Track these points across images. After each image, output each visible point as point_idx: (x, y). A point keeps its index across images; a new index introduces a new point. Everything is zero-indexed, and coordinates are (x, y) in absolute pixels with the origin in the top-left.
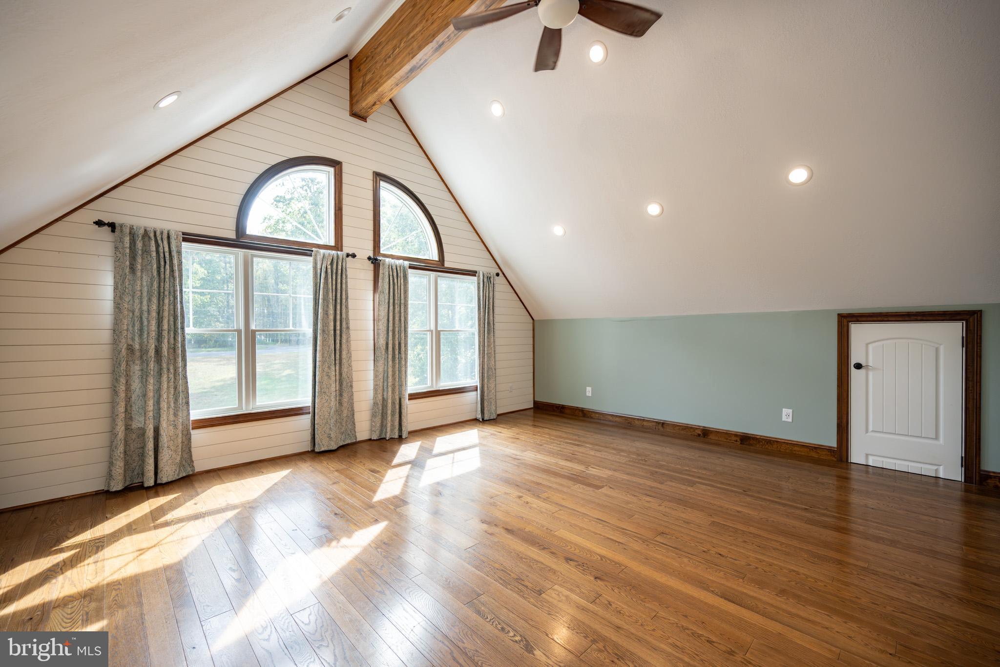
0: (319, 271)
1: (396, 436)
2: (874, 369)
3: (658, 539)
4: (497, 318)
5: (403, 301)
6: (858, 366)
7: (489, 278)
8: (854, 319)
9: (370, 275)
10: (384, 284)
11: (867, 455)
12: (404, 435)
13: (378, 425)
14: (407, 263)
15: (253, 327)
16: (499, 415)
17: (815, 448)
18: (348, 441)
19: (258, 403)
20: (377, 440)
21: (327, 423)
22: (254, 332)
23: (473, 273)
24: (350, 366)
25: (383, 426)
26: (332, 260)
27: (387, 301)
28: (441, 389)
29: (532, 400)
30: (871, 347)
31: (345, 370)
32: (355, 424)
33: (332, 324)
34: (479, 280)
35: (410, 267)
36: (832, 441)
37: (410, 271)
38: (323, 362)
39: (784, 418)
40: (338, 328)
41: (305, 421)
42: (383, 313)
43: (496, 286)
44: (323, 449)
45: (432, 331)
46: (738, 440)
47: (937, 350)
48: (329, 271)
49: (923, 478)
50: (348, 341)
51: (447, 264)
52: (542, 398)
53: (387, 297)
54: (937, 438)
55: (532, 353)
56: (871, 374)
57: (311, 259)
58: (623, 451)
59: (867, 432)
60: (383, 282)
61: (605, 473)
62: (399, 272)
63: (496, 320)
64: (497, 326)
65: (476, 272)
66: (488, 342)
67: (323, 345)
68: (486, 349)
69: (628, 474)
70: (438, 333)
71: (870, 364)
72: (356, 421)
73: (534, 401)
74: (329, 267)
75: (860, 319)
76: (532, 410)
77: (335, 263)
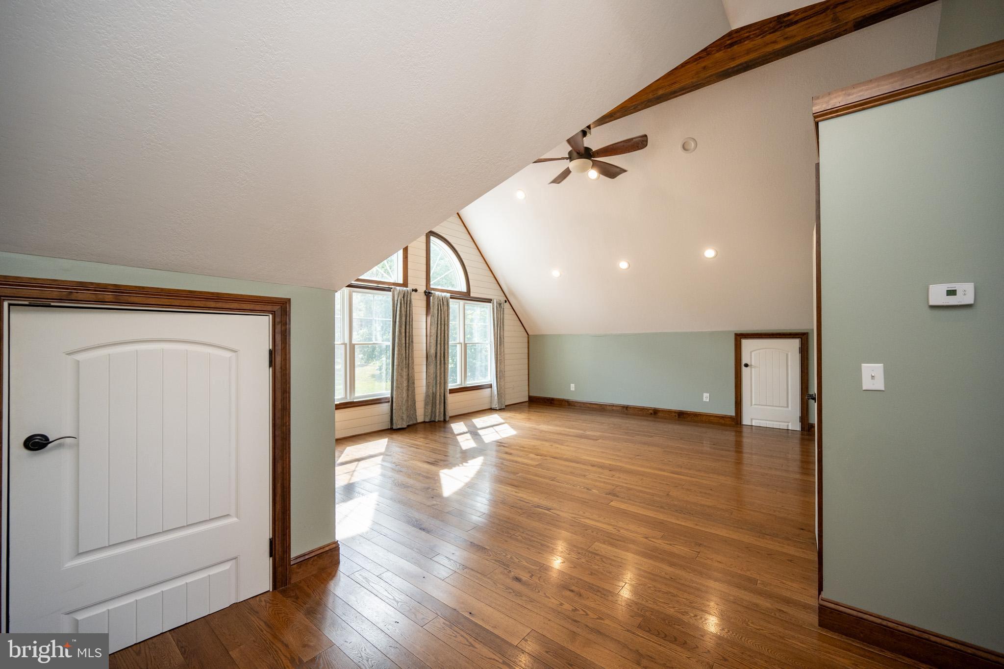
0: (396, 302)
1: (442, 419)
2: (755, 367)
3: (637, 457)
4: (506, 334)
5: (446, 323)
6: (746, 365)
7: (500, 304)
8: (744, 337)
9: (424, 303)
10: (434, 310)
11: (752, 419)
12: (447, 419)
13: (430, 411)
14: (448, 295)
15: (353, 342)
16: (506, 406)
17: (723, 417)
18: (411, 423)
19: (357, 395)
20: (428, 422)
21: (401, 409)
22: (354, 345)
23: (489, 301)
24: (413, 369)
25: (433, 412)
26: (404, 294)
27: (436, 322)
28: (468, 386)
29: (527, 395)
30: (753, 353)
31: (410, 372)
32: (416, 410)
33: (404, 339)
34: (493, 306)
35: (451, 298)
36: (732, 413)
37: (451, 300)
38: (398, 365)
39: (704, 400)
40: (407, 342)
41: (386, 407)
42: (434, 331)
43: (505, 310)
44: (399, 427)
45: (461, 344)
46: (677, 415)
47: (787, 355)
48: (403, 302)
49: (781, 430)
50: (412, 351)
51: (472, 295)
52: (535, 394)
53: (436, 320)
54: (788, 407)
55: (527, 360)
56: (753, 369)
57: (390, 293)
58: (604, 423)
59: (751, 405)
60: (433, 309)
61: (598, 434)
62: (444, 301)
63: (505, 336)
64: (506, 339)
65: (491, 300)
66: (500, 351)
67: (398, 354)
68: (498, 357)
69: (611, 434)
70: (465, 345)
71: (753, 364)
72: (417, 408)
73: (529, 396)
74: (402, 299)
75: (747, 337)
76: (528, 403)
77: (406, 297)
